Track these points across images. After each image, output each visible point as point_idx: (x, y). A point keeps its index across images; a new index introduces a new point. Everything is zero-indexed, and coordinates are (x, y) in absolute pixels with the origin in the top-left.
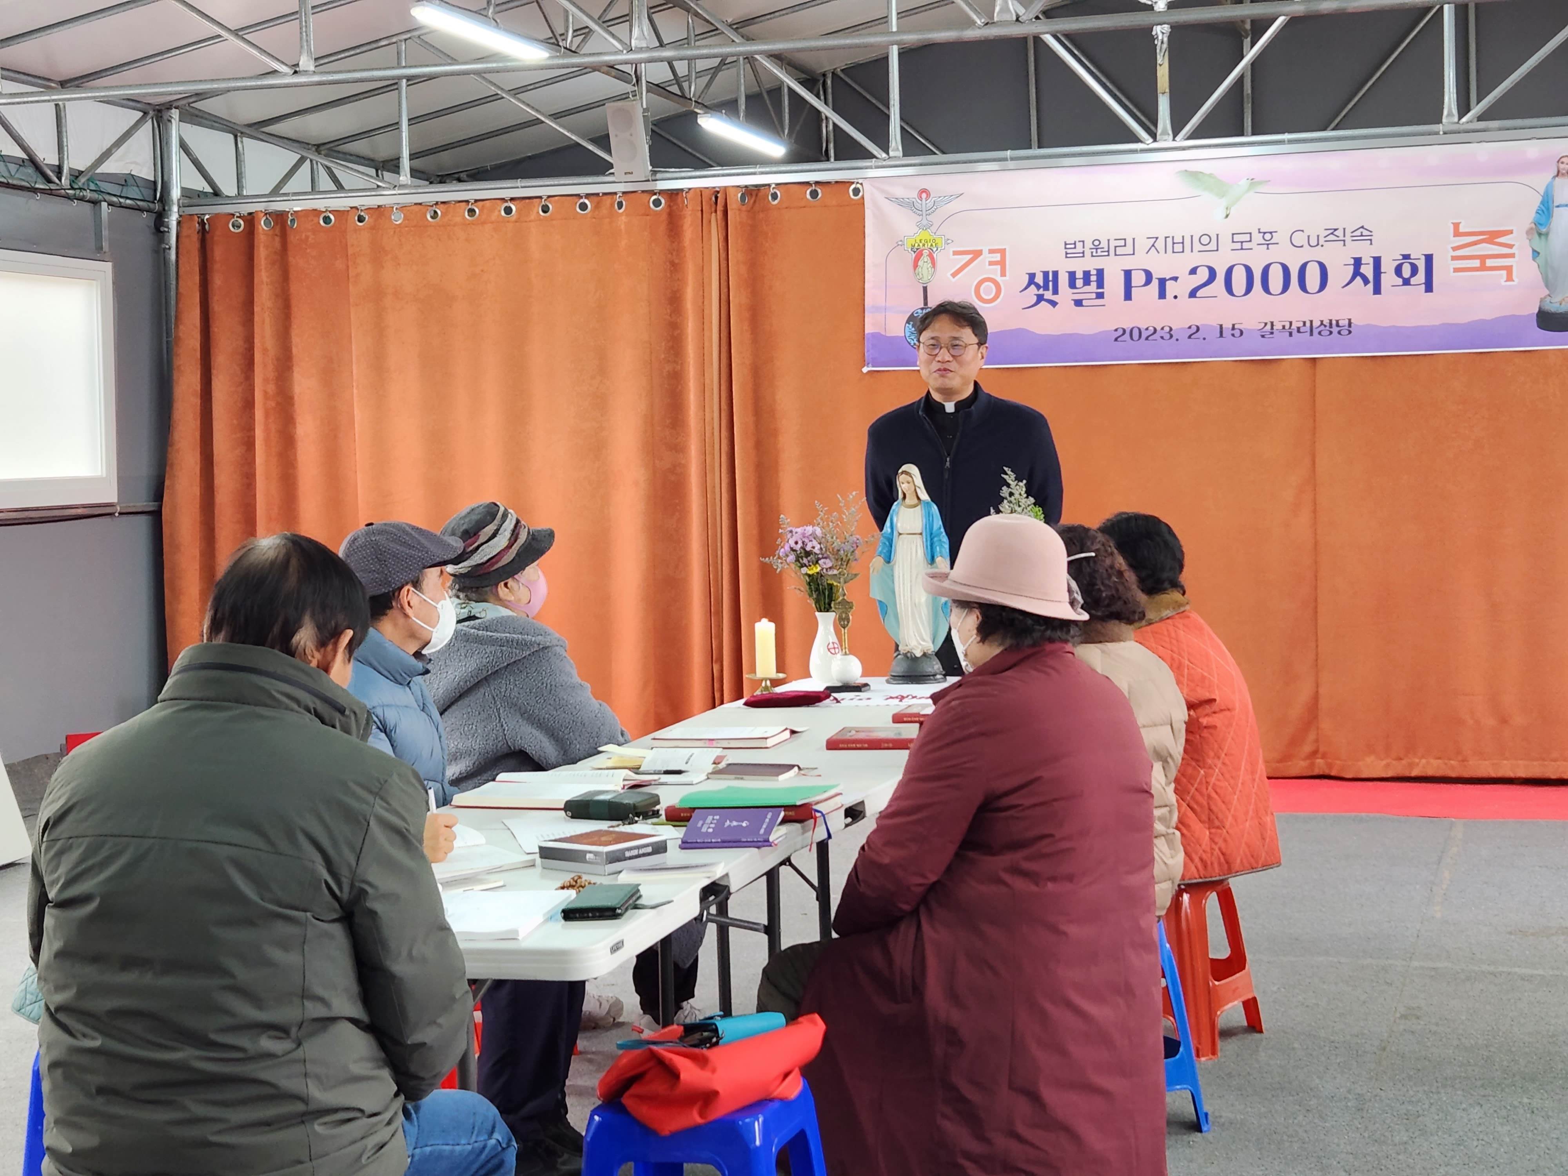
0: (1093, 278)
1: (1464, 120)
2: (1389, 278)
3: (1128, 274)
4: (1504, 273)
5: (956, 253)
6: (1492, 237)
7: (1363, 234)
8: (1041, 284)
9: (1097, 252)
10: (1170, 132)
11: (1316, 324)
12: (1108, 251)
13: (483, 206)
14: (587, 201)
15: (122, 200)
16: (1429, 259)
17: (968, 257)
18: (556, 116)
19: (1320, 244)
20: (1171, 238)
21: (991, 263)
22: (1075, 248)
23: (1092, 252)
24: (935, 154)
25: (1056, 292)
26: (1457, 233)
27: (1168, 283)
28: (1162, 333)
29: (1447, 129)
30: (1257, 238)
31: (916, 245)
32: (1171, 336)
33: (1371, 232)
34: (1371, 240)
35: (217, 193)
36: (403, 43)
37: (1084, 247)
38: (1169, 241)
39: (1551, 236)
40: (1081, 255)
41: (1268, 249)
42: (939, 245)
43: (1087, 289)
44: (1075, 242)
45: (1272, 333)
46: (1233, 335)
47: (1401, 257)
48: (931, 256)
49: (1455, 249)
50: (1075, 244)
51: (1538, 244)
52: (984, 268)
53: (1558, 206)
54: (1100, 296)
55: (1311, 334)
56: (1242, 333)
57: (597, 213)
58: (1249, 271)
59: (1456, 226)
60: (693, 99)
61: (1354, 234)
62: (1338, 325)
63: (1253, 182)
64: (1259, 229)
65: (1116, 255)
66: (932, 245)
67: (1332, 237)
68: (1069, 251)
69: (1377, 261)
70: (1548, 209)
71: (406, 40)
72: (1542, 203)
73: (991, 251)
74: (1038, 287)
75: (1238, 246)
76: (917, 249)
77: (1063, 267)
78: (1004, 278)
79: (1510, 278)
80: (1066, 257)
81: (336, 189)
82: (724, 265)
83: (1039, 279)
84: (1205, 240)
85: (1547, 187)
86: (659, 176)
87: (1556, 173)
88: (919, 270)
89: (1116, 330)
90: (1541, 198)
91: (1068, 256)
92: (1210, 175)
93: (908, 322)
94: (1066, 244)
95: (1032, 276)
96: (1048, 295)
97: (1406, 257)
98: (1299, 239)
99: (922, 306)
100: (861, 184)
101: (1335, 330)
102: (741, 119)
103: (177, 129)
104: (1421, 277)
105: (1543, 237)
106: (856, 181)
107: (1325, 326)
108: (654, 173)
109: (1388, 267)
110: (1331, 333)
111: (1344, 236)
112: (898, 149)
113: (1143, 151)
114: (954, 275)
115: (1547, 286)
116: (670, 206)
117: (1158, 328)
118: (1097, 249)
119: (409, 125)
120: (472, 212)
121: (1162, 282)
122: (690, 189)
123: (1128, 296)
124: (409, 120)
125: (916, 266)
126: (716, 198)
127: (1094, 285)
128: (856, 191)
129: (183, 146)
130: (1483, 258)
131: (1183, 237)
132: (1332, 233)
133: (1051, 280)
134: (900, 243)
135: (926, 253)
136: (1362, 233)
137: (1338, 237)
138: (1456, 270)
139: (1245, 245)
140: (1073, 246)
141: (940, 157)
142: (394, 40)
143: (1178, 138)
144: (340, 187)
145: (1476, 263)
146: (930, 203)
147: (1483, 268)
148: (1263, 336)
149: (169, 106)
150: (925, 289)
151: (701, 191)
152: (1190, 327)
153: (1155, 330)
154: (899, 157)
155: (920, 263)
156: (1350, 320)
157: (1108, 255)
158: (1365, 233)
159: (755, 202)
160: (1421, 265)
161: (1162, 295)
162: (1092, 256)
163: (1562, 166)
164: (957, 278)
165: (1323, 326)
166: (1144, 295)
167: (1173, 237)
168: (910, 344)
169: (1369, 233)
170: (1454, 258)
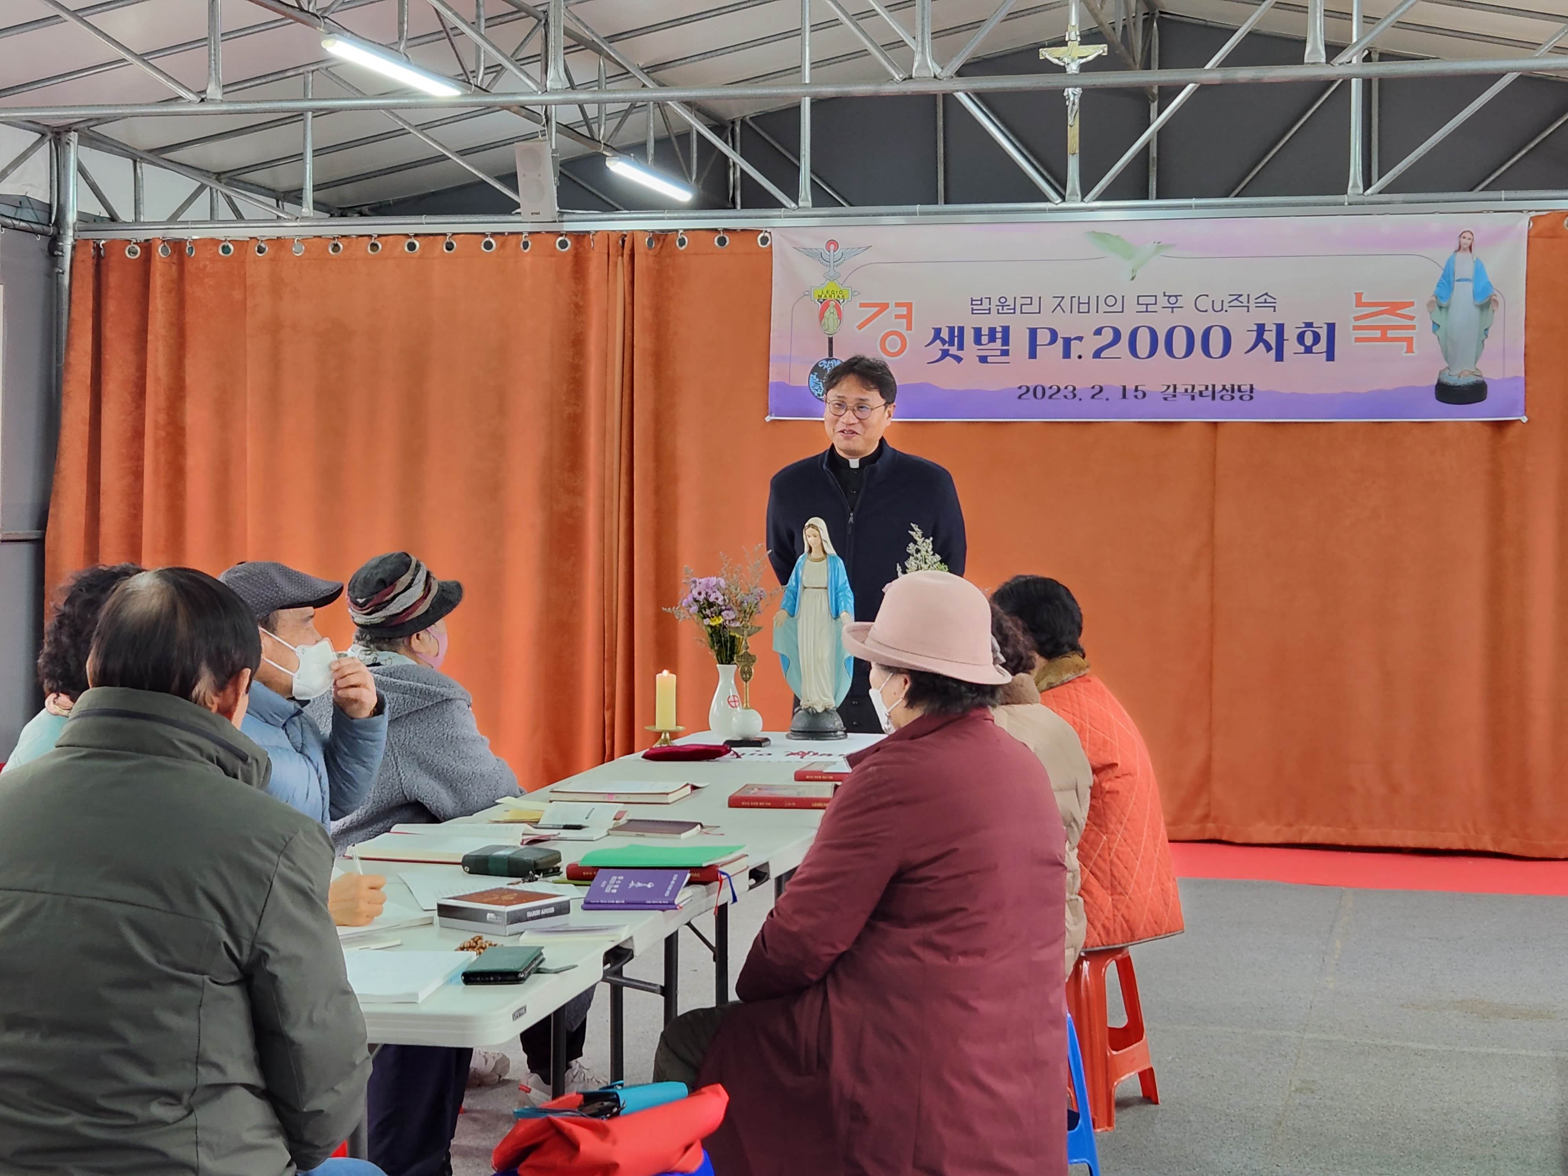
0: (999, 335)
1: (1369, 191)
2: (1291, 345)
3: (1033, 333)
4: (1405, 344)
5: (862, 305)
6: (1393, 308)
7: (1267, 301)
8: (947, 339)
9: (1003, 310)
10: (1079, 193)
11: (1218, 388)
12: (1014, 309)
13: (386, 242)
14: (492, 240)
15: (16, 222)
16: (1331, 327)
17: (876, 309)
18: (462, 153)
19: (1224, 309)
20: (1077, 298)
21: (898, 317)
22: (981, 304)
23: (998, 310)
24: (842, 205)
25: (961, 347)
26: (1359, 303)
27: (1072, 342)
28: (1066, 392)
29: (1352, 200)
30: (1163, 301)
31: (823, 296)
32: (1075, 396)
33: (1275, 299)
34: (1274, 307)
35: (113, 218)
36: (310, 75)
37: (990, 304)
38: (1075, 300)
39: (1451, 310)
40: (988, 312)
41: (1173, 312)
42: (845, 297)
43: (992, 345)
44: (982, 299)
45: (1175, 396)
46: (1136, 397)
47: (1303, 325)
48: (837, 307)
49: (1357, 319)
50: (981, 300)
51: (1439, 317)
52: (889, 321)
53: (1458, 281)
54: (1005, 353)
55: (1213, 398)
56: (1144, 395)
57: (502, 251)
58: (1153, 334)
59: (1359, 296)
60: (602, 142)
61: (1258, 301)
62: (1239, 390)
63: (1160, 246)
64: (1164, 293)
65: (1022, 313)
66: (838, 297)
67: (1236, 303)
68: (975, 307)
69: (1280, 328)
70: (1449, 282)
71: (313, 71)
72: (1443, 276)
73: (898, 305)
74: (944, 342)
75: (1144, 308)
76: (824, 300)
77: (969, 324)
78: (909, 332)
79: (1410, 350)
80: (973, 313)
81: (236, 219)
82: (629, 308)
83: (945, 335)
84: (1111, 301)
85: (1449, 261)
86: (566, 217)
87: (1458, 248)
88: (825, 320)
89: (1020, 388)
90: (1442, 271)
91: (974, 312)
92: (1118, 237)
93: (812, 372)
94: (972, 300)
95: (938, 331)
96: (953, 350)
97: (1309, 325)
98: (1203, 304)
99: (827, 357)
100: (770, 233)
101: (1237, 394)
102: (649, 162)
103: (75, 152)
104: (1322, 346)
105: (1443, 310)
106: (764, 229)
107: (1227, 391)
108: (561, 214)
109: (1291, 334)
110: (1233, 398)
111: (1248, 302)
112: (808, 201)
113: (1051, 210)
114: (860, 327)
115: (1446, 359)
116: (576, 249)
117: (1062, 387)
118: (1003, 306)
119: (313, 156)
120: (374, 246)
121: (1067, 342)
122: (597, 232)
123: (1033, 355)
124: (314, 151)
125: (822, 316)
126: (623, 241)
127: (999, 341)
128: (765, 240)
129: (81, 170)
130: (1384, 329)
131: (1089, 297)
132: (1236, 299)
133: (956, 336)
134: (807, 293)
135: (832, 303)
136: (1266, 299)
137: (1242, 303)
138: (1358, 340)
139: (1150, 308)
140: (979, 302)
141: (847, 209)
142: (301, 71)
143: (1086, 199)
144: (239, 216)
145: (1378, 334)
146: (838, 253)
147: (1384, 338)
148: (1165, 399)
149: (68, 129)
150: (831, 341)
151: (608, 234)
152: (1093, 387)
153: (1059, 390)
154: (808, 208)
155: (827, 314)
156: (1252, 386)
157: (1014, 313)
158: (1269, 300)
159: (662, 247)
160: (1323, 333)
161: (1067, 354)
162: (998, 313)
163: (1463, 241)
164: (862, 330)
165: (1225, 391)
166: (1050, 354)
167: (1079, 298)
168: (813, 394)
169: (1273, 301)
170: (1356, 328)
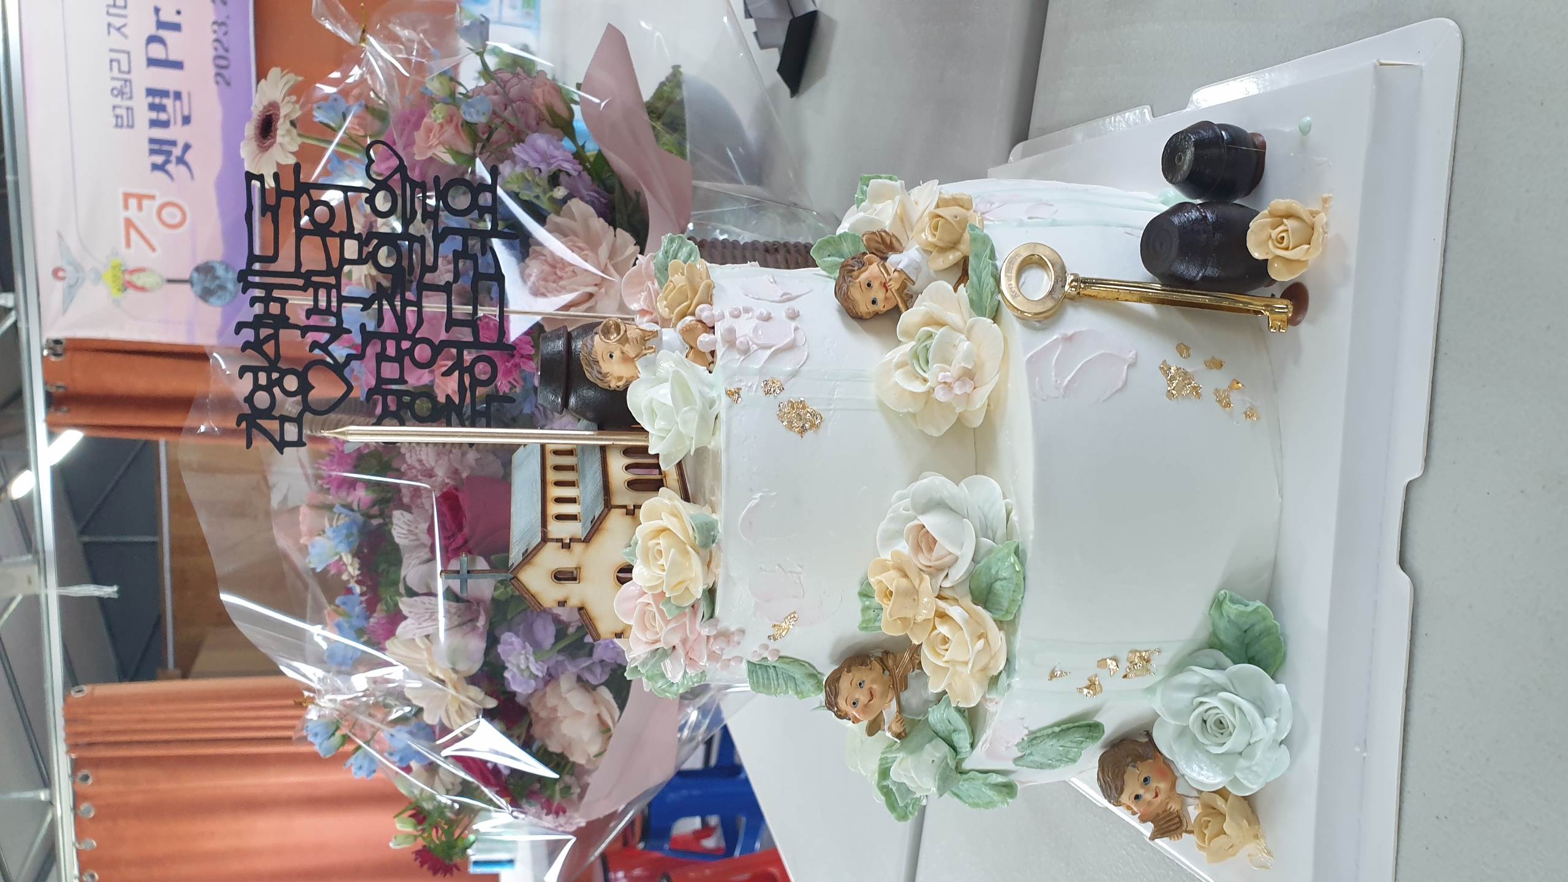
0: (157, 100)
3: (152, 62)
5: (128, 244)
8: (164, 157)
9: (127, 93)
12: (125, 80)
17: (133, 233)
20: (109, 8)
21: (140, 209)
22: (122, 117)
23: (127, 99)
25: (173, 143)
27: (162, 19)
28: (221, 33)
31: (118, 286)
32: (224, 23)
37: (121, 107)
38: (112, 10)
42: (119, 262)
43: (170, 108)
44: (114, 116)
48: (132, 272)
50: (117, 117)
52: (145, 218)
54: (178, 96)
65: (129, 73)
66: (119, 270)
68: (125, 124)
73: (126, 207)
74: (167, 162)
76: (123, 286)
77: (143, 132)
78: (157, 197)
80: (133, 127)
83: (159, 159)
86: (39, 548)
88: (147, 286)
89: (217, 83)
91: (130, 123)
93: (207, 301)
94: (117, 126)
95: (155, 167)
96: (177, 151)
99: (189, 286)
100: (48, 337)
106: (43, 347)
108: (35, 553)
114: (153, 249)
117: (215, 36)
118: (123, 93)
121: (161, 25)
123: (178, 65)
125: (142, 289)
127: (165, 101)
133: (159, 147)
134: (116, 303)
135: (128, 277)
140: (119, 120)
146: (69, 268)
150: (170, 281)
153: (216, 40)
154: (15, 296)
155: (140, 283)
157: (130, 81)
161: (176, 27)
162: (131, 99)
164: (157, 246)
166: (176, 46)
